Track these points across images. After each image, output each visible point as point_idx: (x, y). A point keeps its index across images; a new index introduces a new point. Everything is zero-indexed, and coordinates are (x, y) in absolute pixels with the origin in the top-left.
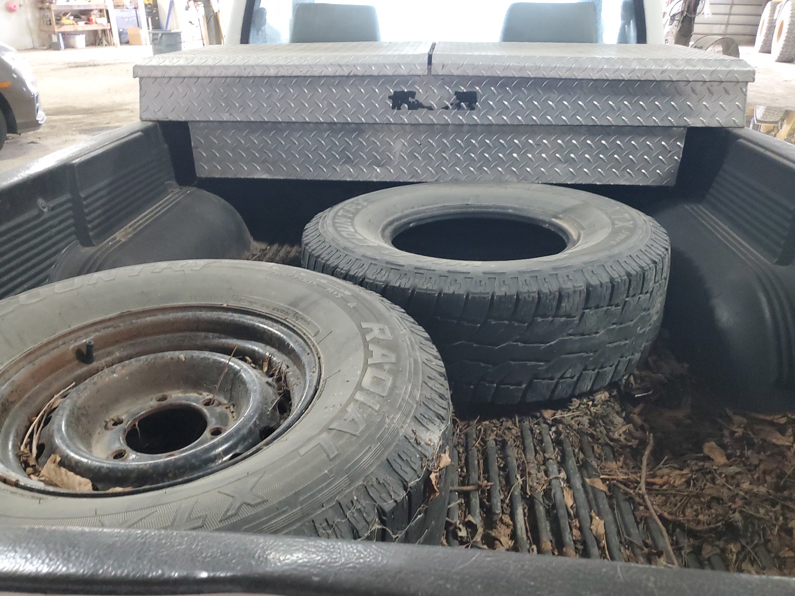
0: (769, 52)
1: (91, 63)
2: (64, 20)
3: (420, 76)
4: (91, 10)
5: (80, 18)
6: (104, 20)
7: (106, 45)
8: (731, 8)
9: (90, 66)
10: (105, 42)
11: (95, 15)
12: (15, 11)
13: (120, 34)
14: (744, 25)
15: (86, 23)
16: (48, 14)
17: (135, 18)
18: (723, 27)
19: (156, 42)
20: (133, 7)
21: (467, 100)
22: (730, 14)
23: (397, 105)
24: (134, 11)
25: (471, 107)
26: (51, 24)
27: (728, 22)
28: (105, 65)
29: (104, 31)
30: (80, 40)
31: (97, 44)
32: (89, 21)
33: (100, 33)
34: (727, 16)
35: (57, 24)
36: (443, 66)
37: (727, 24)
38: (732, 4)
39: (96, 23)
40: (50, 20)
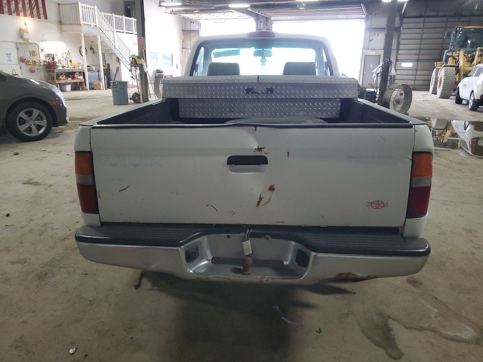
0: (436, 94)
1: (77, 98)
2: (61, 77)
3: (255, 83)
4: (76, 72)
5: (69, 76)
6: (82, 77)
7: (81, 90)
8: (416, 72)
9: (76, 99)
10: (81, 89)
11: (77, 74)
12: (35, 72)
13: (90, 84)
14: (424, 80)
15: (72, 79)
16: (52, 74)
17: (98, 76)
18: (413, 81)
19: (114, 87)
20: (97, 70)
21: (270, 90)
22: (416, 75)
23: (248, 93)
24: (97, 73)
25: (272, 93)
26: (53, 79)
27: (415, 79)
28: (84, 99)
29: (81, 83)
30: (68, 88)
31: (77, 89)
32: (73, 78)
33: (78, 84)
34: (415, 76)
35: (57, 79)
36: (262, 80)
37: (415, 80)
38: (417, 70)
39: (77, 79)
40: (53, 77)
